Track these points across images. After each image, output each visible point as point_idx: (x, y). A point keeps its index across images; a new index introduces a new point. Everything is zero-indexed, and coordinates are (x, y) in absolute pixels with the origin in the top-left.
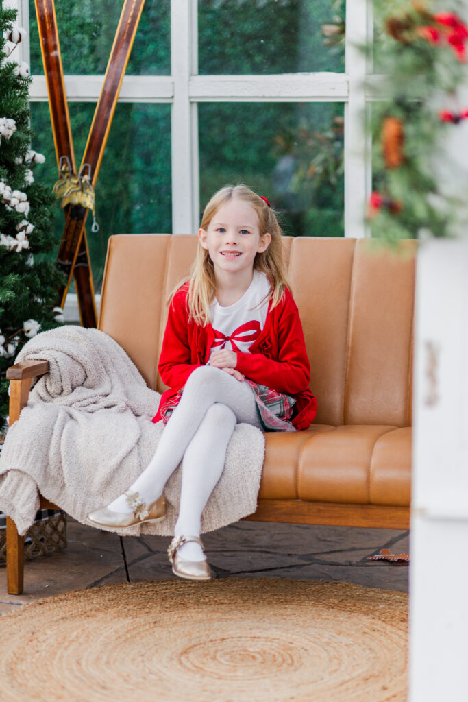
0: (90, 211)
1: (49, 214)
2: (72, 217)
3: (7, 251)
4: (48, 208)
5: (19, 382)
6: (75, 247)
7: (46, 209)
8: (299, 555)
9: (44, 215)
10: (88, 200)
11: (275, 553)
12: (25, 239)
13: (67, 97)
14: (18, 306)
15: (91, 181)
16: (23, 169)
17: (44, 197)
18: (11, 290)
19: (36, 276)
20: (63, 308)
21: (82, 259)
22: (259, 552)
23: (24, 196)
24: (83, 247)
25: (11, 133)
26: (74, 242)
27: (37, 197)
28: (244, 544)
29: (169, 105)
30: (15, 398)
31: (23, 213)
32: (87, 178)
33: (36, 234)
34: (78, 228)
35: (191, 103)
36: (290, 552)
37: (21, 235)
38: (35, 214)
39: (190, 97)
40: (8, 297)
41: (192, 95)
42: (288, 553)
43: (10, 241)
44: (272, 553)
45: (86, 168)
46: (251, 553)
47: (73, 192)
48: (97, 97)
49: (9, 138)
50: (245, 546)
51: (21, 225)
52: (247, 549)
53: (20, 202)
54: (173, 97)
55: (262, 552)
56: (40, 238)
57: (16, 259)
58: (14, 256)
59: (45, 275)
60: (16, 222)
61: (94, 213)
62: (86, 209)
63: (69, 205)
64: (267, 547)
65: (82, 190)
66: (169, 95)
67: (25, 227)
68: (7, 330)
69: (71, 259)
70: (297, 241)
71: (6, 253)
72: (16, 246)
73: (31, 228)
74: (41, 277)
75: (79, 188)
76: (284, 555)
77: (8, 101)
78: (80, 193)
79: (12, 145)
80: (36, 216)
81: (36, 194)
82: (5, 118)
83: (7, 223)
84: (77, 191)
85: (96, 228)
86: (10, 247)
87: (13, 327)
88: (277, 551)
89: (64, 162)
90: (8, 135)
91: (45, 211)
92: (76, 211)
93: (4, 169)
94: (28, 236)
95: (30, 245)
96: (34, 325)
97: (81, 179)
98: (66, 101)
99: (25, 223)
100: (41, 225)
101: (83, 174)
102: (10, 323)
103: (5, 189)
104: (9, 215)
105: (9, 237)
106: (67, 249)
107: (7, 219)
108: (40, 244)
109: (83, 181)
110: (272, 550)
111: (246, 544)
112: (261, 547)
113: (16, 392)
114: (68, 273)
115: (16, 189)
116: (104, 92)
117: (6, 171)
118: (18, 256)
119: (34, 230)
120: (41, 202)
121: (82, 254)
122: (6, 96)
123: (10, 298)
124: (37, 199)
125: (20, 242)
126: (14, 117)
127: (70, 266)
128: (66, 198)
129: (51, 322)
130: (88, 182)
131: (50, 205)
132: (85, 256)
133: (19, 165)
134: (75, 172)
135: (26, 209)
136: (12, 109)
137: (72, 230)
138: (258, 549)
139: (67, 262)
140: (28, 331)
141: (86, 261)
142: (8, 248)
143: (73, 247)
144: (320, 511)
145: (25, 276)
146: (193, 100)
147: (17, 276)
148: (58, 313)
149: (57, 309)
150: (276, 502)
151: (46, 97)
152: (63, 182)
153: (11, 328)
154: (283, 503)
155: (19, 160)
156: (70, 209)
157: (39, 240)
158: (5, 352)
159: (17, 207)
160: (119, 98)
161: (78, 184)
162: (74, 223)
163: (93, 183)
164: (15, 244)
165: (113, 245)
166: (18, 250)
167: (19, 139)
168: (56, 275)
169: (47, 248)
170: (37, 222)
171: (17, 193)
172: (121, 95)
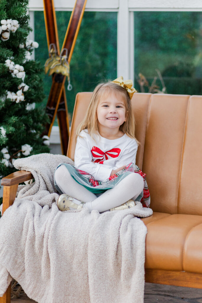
0: (67, 77)
1: (39, 79)
2: (56, 81)
3: (11, 102)
4: (38, 75)
5: (9, 187)
6: (57, 99)
7: (37, 76)
8: (188, 299)
9: (36, 80)
10: (65, 71)
11: (173, 297)
12: (22, 95)
13: (55, 8)
14: (18, 136)
15: (67, 59)
16: (24, 51)
17: (36, 69)
18: (13, 126)
19: (30, 117)
20: (49, 136)
21: (62, 106)
22: (163, 295)
23: (22, 68)
24: (62, 99)
25: (15, 29)
26: (57, 96)
27: (32, 69)
28: (154, 289)
29: (116, 13)
30: (6, 198)
31: (21, 79)
32: (65, 57)
33: (29, 92)
34: (59, 87)
35: (130, 12)
36: (183, 296)
37: (20, 92)
38: (30, 79)
39: (129, 8)
40: (10, 131)
41: (130, 7)
42: (182, 297)
43: (13, 96)
44: (171, 296)
45: (64, 51)
46: (158, 296)
47: (57, 66)
48: (72, 8)
49: (14, 32)
50: (155, 291)
51: (20, 86)
52: (156, 292)
53: (19, 71)
54: (118, 8)
55: (165, 295)
56: (33, 94)
57: (17, 107)
58: (16, 105)
59: (36, 117)
60: (17, 84)
61: (69, 79)
62: (64, 76)
63: (54, 74)
64: (169, 292)
65: (62, 64)
66: (116, 7)
67: (23, 88)
68: (13, 150)
69: (55, 107)
70: (193, 98)
71: (11, 103)
72: (16, 99)
73: (26, 88)
74: (33, 118)
75: (60, 63)
76: (179, 298)
77: (15, 9)
78: (61, 67)
79: (17, 36)
80: (31, 81)
81: (31, 67)
82: (11, 19)
83: (11, 84)
84: (59, 65)
85: (70, 88)
86: (13, 100)
87: (17, 148)
88: (175, 295)
89: (52, 47)
90: (14, 30)
91: (36, 77)
92: (58, 77)
93: (11, 51)
94: (24, 93)
95: (25, 99)
96: (28, 148)
97: (61, 58)
98: (55, 10)
99: (23, 84)
100: (34, 86)
101: (63, 54)
102: (14, 146)
103: (10, 63)
104: (13, 80)
105: (13, 93)
106: (53, 100)
107: (12, 82)
108: (33, 97)
109: (63, 59)
110: (171, 295)
111: (156, 289)
112: (165, 291)
113: (7, 194)
114: (53, 114)
115: (18, 63)
116: (76, 5)
117: (12, 53)
118: (18, 105)
119: (29, 89)
120: (34, 72)
121: (62, 103)
122: (13, 6)
123: (12, 131)
124: (31, 70)
125: (18, 97)
126: (18, 19)
127: (54, 111)
128: (52, 69)
129: (40, 146)
130: (66, 60)
131: (40, 73)
132: (64, 104)
133: (22, 49)
134: (59, 53)
135: (23, 76)
136: (16, 14)
137: (56, 89)
138: (163, 293)
139: (52, 108)
140: (24, 152)
141: (64, 108)
142: (12, 100)
143: (56, 99)
144: (198, 279)
145: (24, 117)
146: (131, 10)
147: (16, 118)
148: (46, 139)
149: (45, 137)
150: (169, 272)
151: (42, 8)
152: (51, 60)
153: (15, 149)
154: (174, 272)
155: (22, 46)
156: (55, 75)
157: (32, 96)
158: (10, 164)
159: (17, 75)
160: (85, 9)
161: (59, 61)
162: (57, 84)
163: (69, 60)
164: (16, 98)
165: (79, 98)
166: (17, 102)
167: (21, 33)
168: (45, 116)
169: (38, 100)
170: (31, 84)
171: (17, 66)
172: (87, 7)
